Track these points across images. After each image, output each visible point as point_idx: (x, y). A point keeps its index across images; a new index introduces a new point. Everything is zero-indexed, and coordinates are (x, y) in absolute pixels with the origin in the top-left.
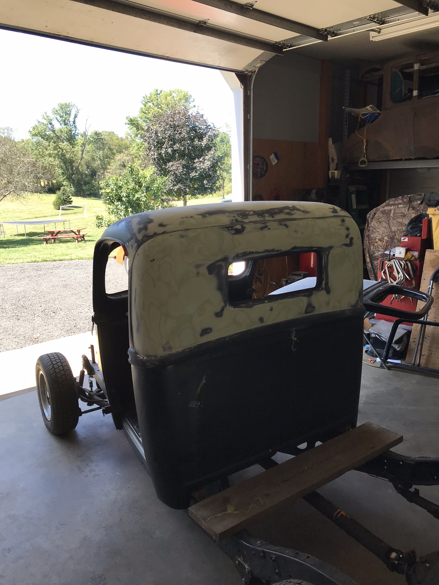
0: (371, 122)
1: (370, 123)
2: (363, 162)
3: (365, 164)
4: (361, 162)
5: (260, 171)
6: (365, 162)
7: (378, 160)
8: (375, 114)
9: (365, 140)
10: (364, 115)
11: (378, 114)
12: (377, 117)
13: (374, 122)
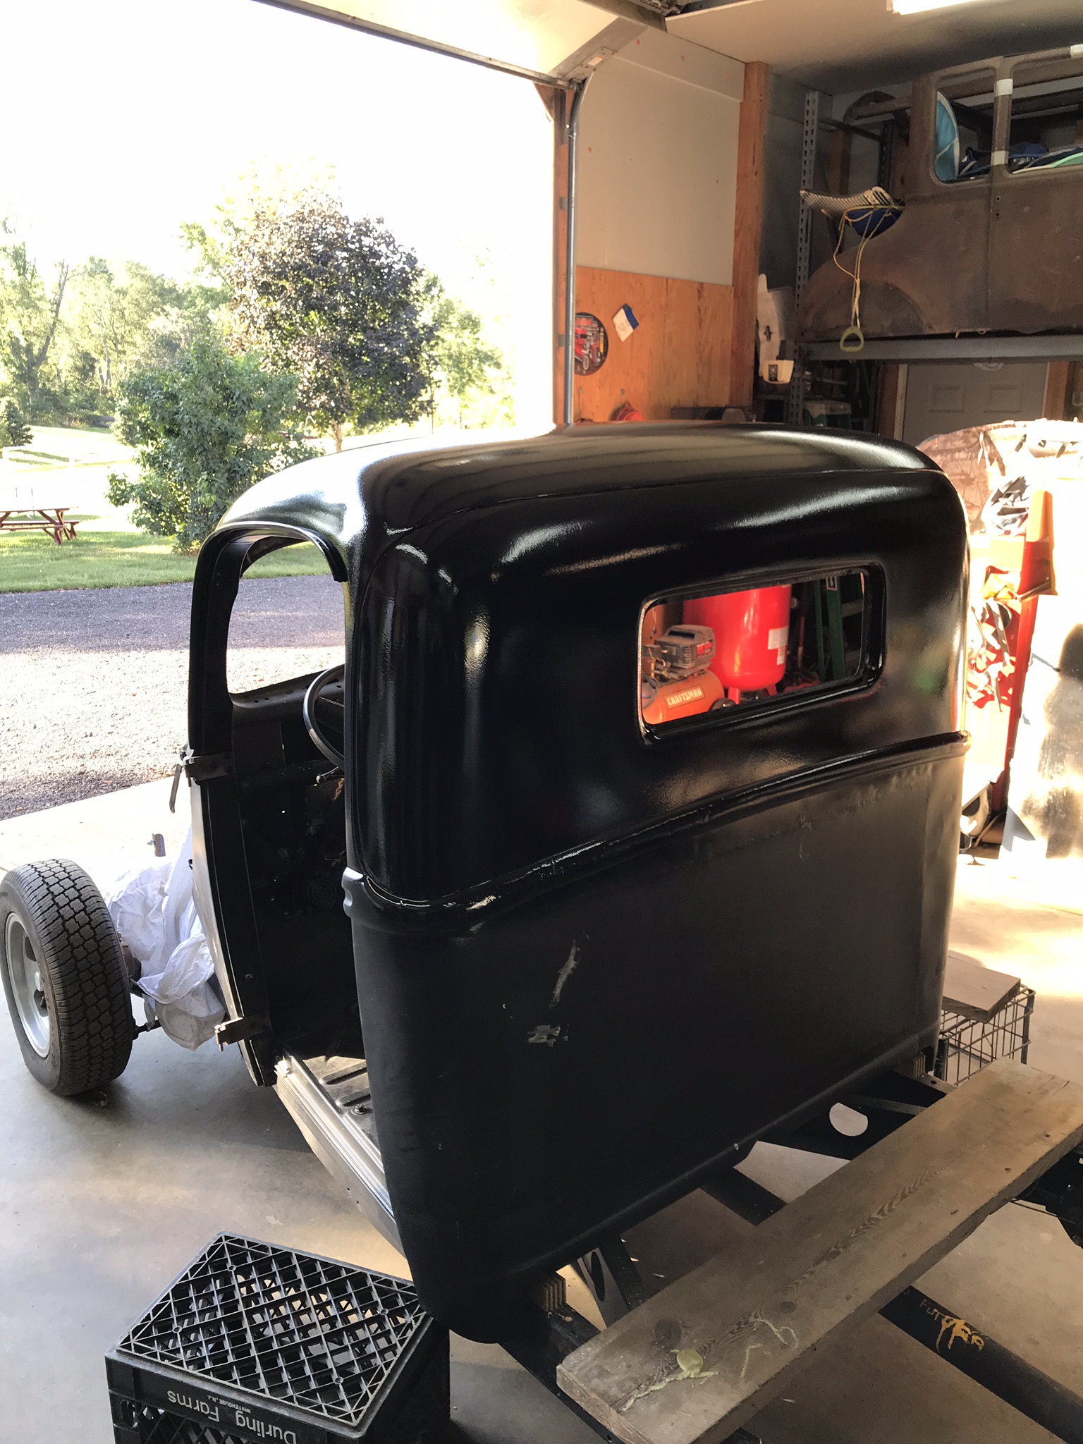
0: (876, 234)
1: (873, 237)
2: (853, 339)
3: (857, 346)
4: (846, 340)
5: (588, 356)
6: (858, 339)
7: (891, 335)
8: (884, 213)
9: (858, 281)
10: (852, 214)
11: (893, 213)
12: (889, 222)
13: (884, 234)
